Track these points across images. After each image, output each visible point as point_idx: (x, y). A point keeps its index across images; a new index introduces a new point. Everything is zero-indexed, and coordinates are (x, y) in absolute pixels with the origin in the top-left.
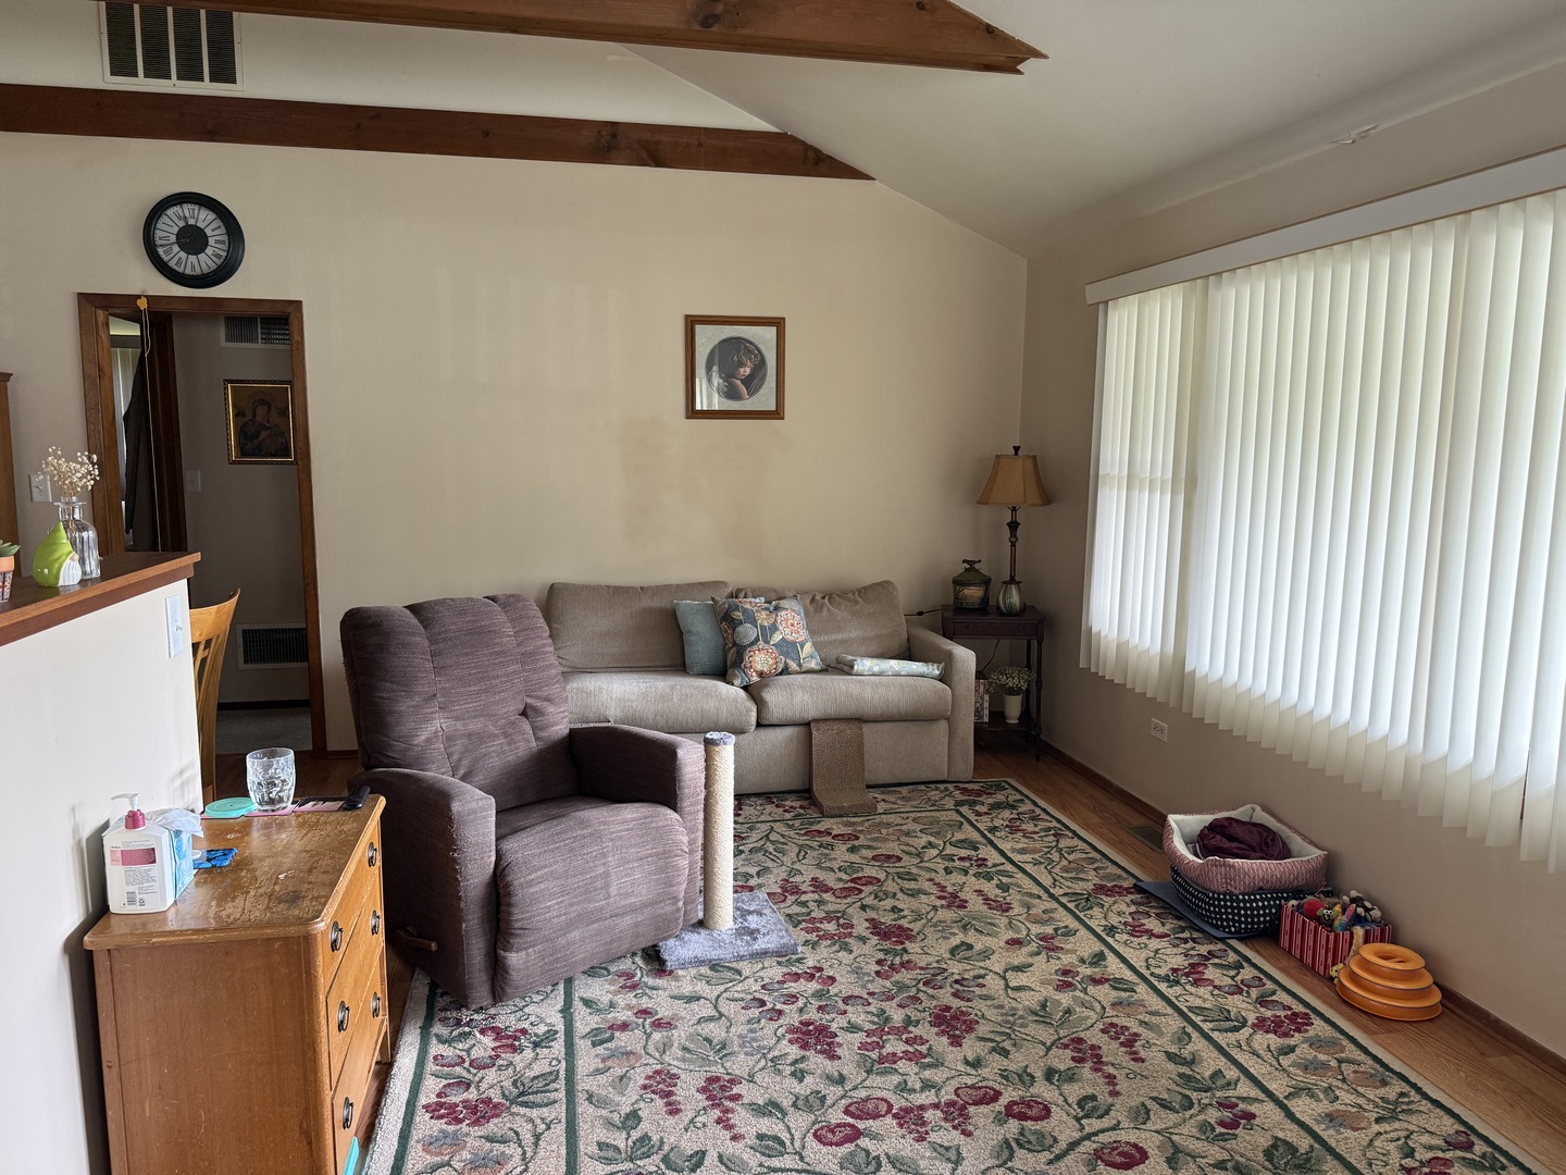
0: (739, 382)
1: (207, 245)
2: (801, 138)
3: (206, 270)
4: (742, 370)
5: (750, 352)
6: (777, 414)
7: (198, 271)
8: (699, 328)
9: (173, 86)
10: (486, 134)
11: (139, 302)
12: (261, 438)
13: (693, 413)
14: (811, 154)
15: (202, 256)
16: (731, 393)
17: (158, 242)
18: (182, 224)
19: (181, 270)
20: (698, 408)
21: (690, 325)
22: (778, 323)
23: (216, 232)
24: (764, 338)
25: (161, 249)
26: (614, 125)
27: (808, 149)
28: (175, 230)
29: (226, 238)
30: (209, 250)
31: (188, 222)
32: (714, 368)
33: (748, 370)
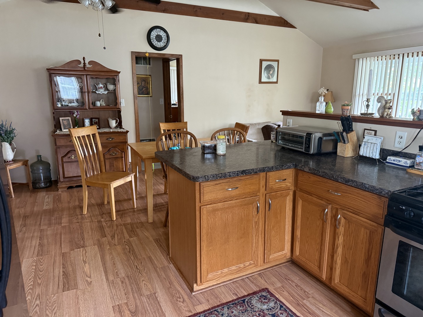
0: (270, 75)
2: (284, 18)
3: (162, 46)
4: (270, 72)
5: (272, 68)
6: (276, 82)
7: (160, 47)
8: (263, 62)
10: (223, 14)
11: (146, 54)
12: (143, 90)
13: (260, 82)
15: (161, 43)
16: (269, 78)
17: (151, 38)
18: (157, 34)
19: (156, 46)
20: (262, 81)
21: (261, 61)
22: (278, 61)
23: (164, 37)
24: (275, 64)
25: (152, 40)
26: (249, 13)
27: (285, 21)
28: (155, 36)
29: (166, 38)
30: (163, 41)
31: (159, 34)
32: (265, 72)
33: (272, 72)
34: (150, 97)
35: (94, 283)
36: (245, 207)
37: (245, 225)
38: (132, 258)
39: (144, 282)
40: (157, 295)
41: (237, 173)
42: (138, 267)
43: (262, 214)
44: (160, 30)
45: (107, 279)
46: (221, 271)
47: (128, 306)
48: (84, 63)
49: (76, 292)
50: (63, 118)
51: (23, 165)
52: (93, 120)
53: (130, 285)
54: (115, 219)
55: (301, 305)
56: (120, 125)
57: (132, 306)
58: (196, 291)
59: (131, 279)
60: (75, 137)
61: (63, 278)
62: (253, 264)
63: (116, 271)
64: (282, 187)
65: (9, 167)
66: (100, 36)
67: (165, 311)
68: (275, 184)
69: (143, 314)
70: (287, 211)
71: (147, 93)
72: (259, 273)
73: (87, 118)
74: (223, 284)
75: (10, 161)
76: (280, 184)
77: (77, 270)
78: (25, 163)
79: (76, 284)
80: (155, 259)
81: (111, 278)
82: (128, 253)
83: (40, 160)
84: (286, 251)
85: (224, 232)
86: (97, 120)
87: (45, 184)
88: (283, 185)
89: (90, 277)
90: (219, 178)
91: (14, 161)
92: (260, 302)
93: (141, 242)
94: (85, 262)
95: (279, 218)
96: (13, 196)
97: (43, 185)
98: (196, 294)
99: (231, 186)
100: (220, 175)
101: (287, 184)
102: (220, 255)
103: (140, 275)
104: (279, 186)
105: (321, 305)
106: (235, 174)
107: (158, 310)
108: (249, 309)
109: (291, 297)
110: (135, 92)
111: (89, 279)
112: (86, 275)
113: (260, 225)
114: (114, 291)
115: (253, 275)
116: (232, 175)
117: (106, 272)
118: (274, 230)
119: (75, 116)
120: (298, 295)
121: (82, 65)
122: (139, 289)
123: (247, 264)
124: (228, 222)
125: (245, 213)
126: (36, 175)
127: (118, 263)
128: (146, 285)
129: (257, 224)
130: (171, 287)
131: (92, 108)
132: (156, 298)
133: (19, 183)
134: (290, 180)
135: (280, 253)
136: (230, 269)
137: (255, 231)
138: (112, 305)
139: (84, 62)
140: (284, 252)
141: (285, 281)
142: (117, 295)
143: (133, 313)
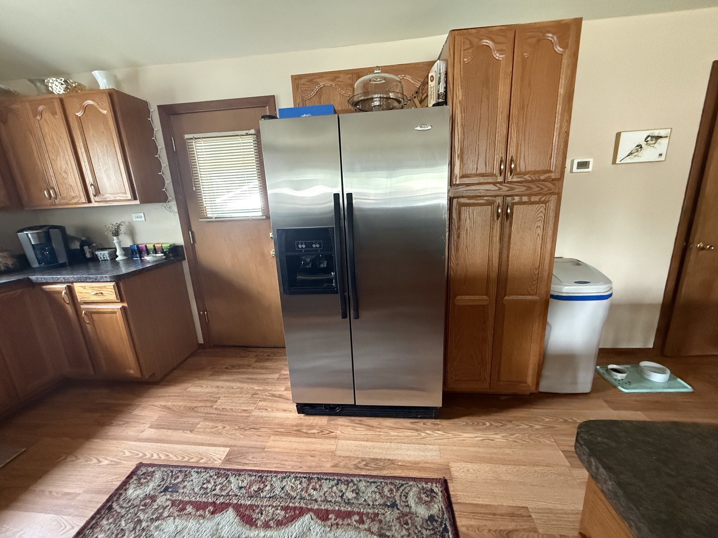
47: (525, 530)
142: (558, 521)
143: (506, 534)
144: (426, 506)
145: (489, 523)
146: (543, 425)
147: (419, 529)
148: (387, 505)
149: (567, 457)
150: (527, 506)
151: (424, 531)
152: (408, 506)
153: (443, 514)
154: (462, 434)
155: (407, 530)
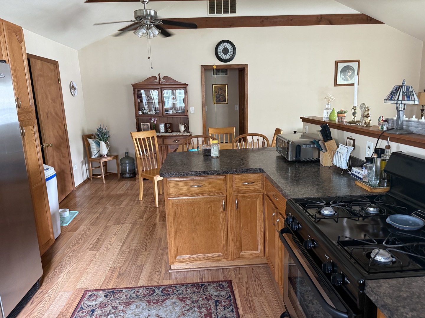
0: (348, 77)
1: (229, 52)
2: (367, 15)
3: (228, 58)
4: (349, 73)
5: (351, 69)
7: (226, 59)
8: (339, 64)
9: (223, 15)
10: (291, 20)
11: (214, 67)
12: (220, 98)
13: (336, 84)
14: (369, 18)
15: (227, 55)
16: (346, 79)
17: (218, 52)
18: (223, 47)
19: (223, 58)
20: (338, 83)
21: (337, 63)
22: (358, 61)
23: (231, 49)
24: (355, 65)
25: (219, 54)
26: (321, 15)
27: (368, 17)
28: (222, 49)
29: (233, 50)
30: (229, 53)
31: (226, 47)
32: (342, 73)
33: (350, 73)
34: (226, 103)
35: (111, 250)
36: (211, 203)
37: (212, 219)
38: (149, 237)
39: (143, 256)
40: (144, 266)
41: (199, 173)
42: (147, 245)
43: (230, 212)
44: (227, 43)
45: (121, 249)
46: (189, 256)
47: (120, 269)
48: (160, 79)
49: (96, 253)
50: (143, 124)
51: (114, 158)
52: (167, 125)
53: (132, 256)
54: (157, 206)
55: (249, 300)
56: (187, 129)
57: (122, 269)
58: (173, 270)
59: (137, 252)
60: (136, 139)
61: (95, 242)
62: (222, 256)
63: (131, 244)
64: (250, 189)
65: (102, 160)
66: (149, 59)
67: (141, 278)
68: (241, 186)
69: (125, 277)
70: (257, 212)
71: (223, 101)
72: (235, 267)
73: (162, 123)
74: (198, 269)
75: (105, 156)
76: (248, 186)
77: (107, 239)
78: (115, 157)
79: (100, 248)
80: (163, 241)
81: (124, 248)
82: (148, 233)
83: (127, 156)
84: (259, 251)
85: (191, 222)
86: (170, 125)
87: (130, 175)
88: (251, 188)
89: (111, 245)
90: (181, 176)
91: (108, 155)
92: (215, 289)
93: (164, 226)
94: (116, 234)
95: (249, 218)
96: (104, 182)
97: (128, 175)
98: (172, 272)
99: (195, 183)
100: (183, 173)
101: (256, 187)
102: (189, 242)
103: (145, 250)
104: (246, 188)
105: (266, 305)
106: (197, 173)
107: (137, 276)
108: (201, 292)
109: (246, 292)
110: (203, 101)
111: (110, 246)
112: (110, 243)
113: (230, 222)
114: (119, 257)
115: (229, 268)
116: (194, 174)
117: (124, 243)
118: (244, 229)
119: (152, 122)
120: (254, 292)
121: (158, 80)
122: (136, 260)
123: (216, 255)
124: (194, 215)
125: (211, 209)
126: (124, 167)
127: (136, 239)
128: (143, 258)
129: (224, 220)
130: (158, 263)
131: (165, 115)
132: (143, 268)
133: (112, 173)
134: (259, 183)
135: (253, 252)
136: (198, 256)
137: (223, 226)
138: (111, 266)
139: (159, 77)
140: (257, 252)
141: (253, 279)
142: (119, 261)
143: (120, 274)
144: (99, 298)
145: (114, 279)
146: (71, 252)
147: (110, 300)
148: (92, 314)
149: (93, 250)
150: (110, 267)
151: (111, 299)
152: (96, 305)
153: (105, 292)
154: (57, 282)
155: (108, 305)
